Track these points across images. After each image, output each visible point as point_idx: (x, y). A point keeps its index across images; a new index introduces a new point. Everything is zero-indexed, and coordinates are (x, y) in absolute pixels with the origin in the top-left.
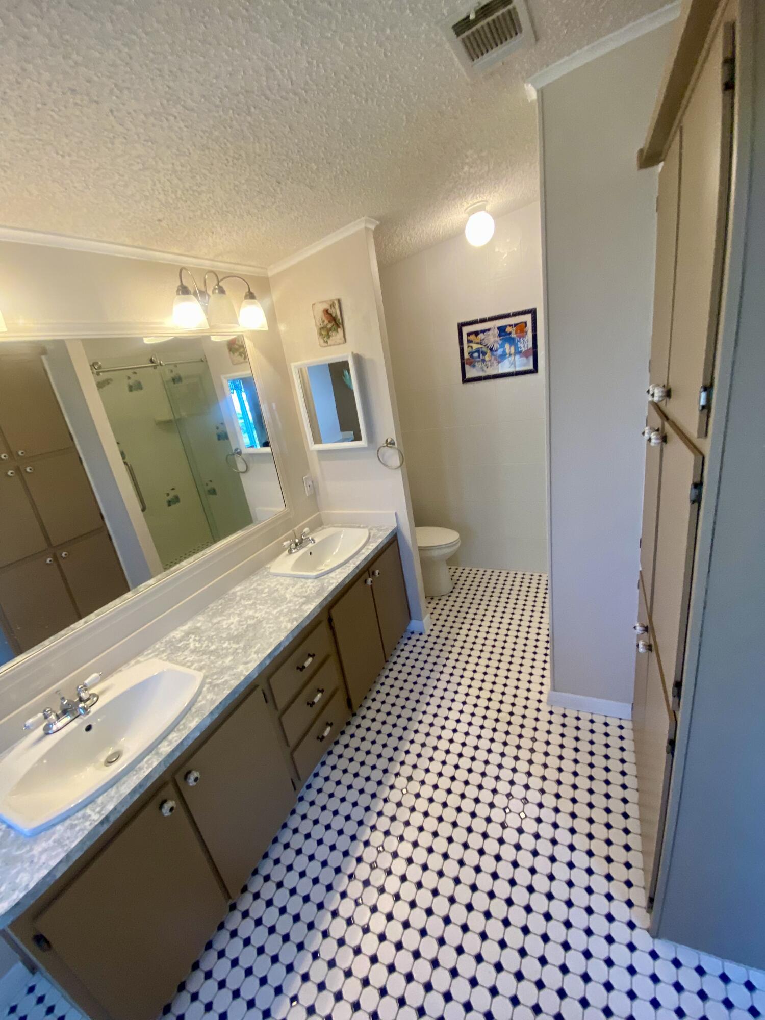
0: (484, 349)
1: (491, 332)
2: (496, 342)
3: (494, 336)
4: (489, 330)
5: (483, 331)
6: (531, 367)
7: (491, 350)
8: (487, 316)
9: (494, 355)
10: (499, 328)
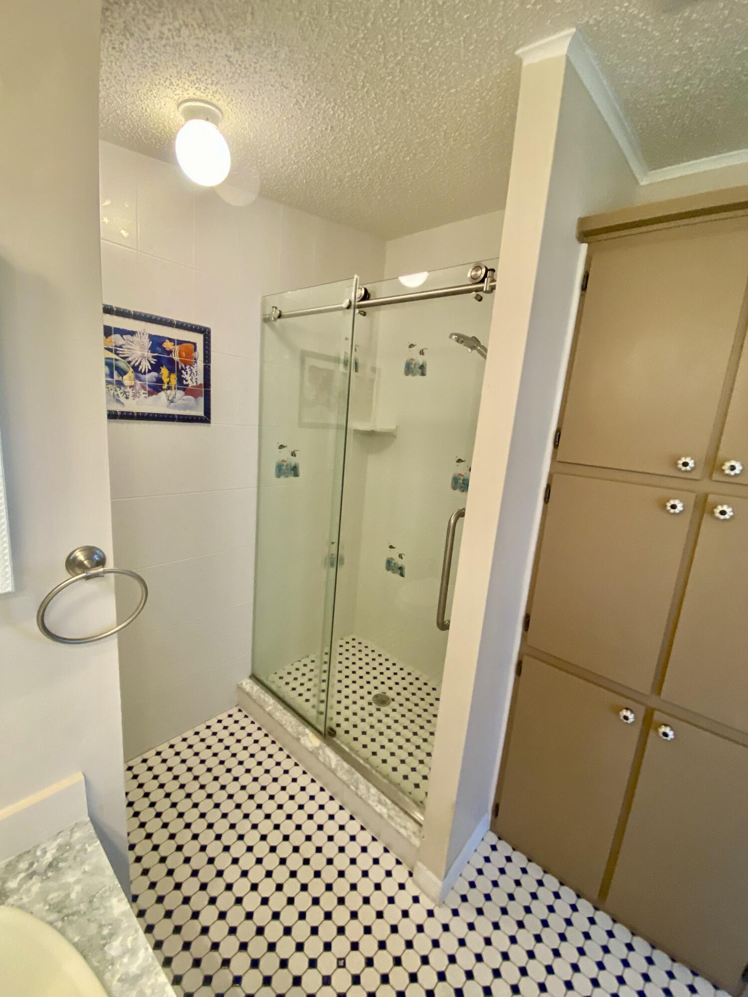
0: (122, 364)
1: (135, 338)
2: (143, 357)
3: (142, 347)
4: (132, 333)
5: (122, 332)
6: (200, 413)
7: (136, 369)
8: (132, 308)
9: (140, 380)
10: (152, 337)
